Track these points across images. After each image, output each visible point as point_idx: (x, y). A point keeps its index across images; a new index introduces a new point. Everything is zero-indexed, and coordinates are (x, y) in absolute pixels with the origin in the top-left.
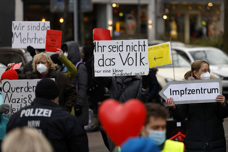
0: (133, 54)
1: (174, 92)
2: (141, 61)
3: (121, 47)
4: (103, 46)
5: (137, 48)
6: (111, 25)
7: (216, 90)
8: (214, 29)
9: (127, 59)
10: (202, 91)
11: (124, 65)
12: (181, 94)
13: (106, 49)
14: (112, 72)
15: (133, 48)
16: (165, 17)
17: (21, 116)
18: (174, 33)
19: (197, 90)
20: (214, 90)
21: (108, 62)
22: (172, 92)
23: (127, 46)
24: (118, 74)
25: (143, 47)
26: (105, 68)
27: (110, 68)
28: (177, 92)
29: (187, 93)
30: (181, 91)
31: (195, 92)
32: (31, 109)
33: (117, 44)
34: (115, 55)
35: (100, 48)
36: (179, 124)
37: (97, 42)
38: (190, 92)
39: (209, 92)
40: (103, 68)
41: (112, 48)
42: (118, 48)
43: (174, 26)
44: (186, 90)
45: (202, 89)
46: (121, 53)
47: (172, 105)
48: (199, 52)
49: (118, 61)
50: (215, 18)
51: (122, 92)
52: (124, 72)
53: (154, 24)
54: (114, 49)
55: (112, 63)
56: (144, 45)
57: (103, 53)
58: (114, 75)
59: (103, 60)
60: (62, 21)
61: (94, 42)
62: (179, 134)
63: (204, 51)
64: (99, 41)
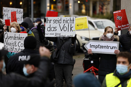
0: (66, 25)
1: (92, 46)
2: (71, 29)
3: (60, 21)
4: (51, 20)
5: (69, 22)
6: (49, 6)
7: (115, 48)
8: (106, 9)
9: (63, 28)
10: (107, 47)
11: (61, 31)
12: (96, 48)
13: (52, 22)
14: (54, 34)
15: (67, 21)
16: (79, 2)
17: (19, 60)
18: (84, 11)
19: (105, 46)
20: (114, 47)
21: (53, 29)
22: (91, 46)
23: (64, 20)
24: (58, 36)
25: (73, 21)
26: (51, 32)
27: (54, 32)
28: (94, 46)
29: (99, 47)
30: (96, 46)
31: (104, 48)
32: (24, 56)
33: (58, 19)
34: (57, 25)
35: (48, 21)
36: (92, 62)
37: (47, 17)
38: (101, 47)
39: (111, 48)
40: (50, 32)
41: (55, 21)
42: (58, 21)
43: (84, 7)
44: (99, 46)
45: (107, 46)
46: (60, 24)
47: (91, 53)
48: (99, 21)
49: (58, 29)
50: (106, 3)
51: (62, 44)
52: (61, 35)
53: (72, 6)
54: (57, 22)
55: (55, 30)
56: (73, 20)
57: (50, 24)
58: (56, 36)
59: (50, 28)
60: (21, 3)
61: (45, 17)
62: (92, 67)
63: (102, 22)
64: (48, 17)
